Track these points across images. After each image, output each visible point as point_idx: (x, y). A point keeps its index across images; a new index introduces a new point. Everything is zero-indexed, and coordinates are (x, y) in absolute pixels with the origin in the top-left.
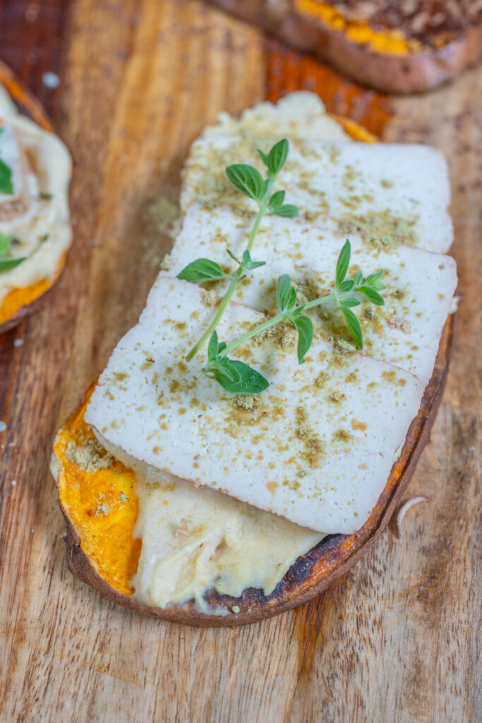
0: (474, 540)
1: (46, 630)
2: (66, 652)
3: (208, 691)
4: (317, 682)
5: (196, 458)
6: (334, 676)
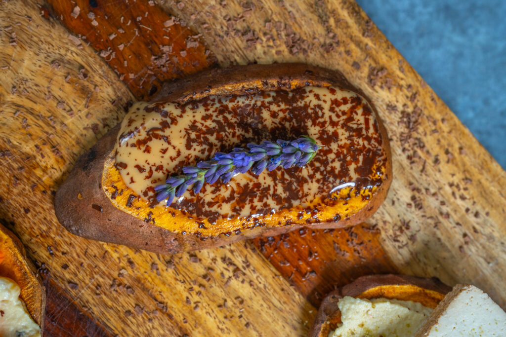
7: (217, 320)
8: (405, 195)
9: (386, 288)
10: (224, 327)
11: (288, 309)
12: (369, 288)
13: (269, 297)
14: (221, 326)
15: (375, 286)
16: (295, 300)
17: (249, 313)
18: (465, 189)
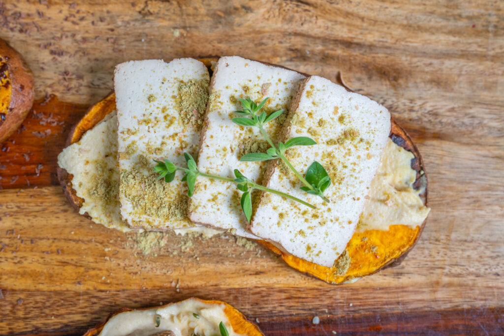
0: (361, 52)
1: (432, 271)
2: (442, 259)
3: (454, 184)
4: (444, 130)
5: (354, 199)
6: (441, 122)
7: (9, 260)
8: (45, 56)
9: (81, 124)
10: (19, 259)
11: (48, 204)
12: (72, 136)
13: (27, 210)
14: (16, 261)
15: (74, 131)
16: (47, 194)
17: (25, 233)
18: (78, 12)
